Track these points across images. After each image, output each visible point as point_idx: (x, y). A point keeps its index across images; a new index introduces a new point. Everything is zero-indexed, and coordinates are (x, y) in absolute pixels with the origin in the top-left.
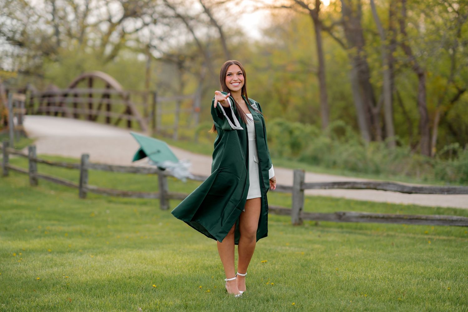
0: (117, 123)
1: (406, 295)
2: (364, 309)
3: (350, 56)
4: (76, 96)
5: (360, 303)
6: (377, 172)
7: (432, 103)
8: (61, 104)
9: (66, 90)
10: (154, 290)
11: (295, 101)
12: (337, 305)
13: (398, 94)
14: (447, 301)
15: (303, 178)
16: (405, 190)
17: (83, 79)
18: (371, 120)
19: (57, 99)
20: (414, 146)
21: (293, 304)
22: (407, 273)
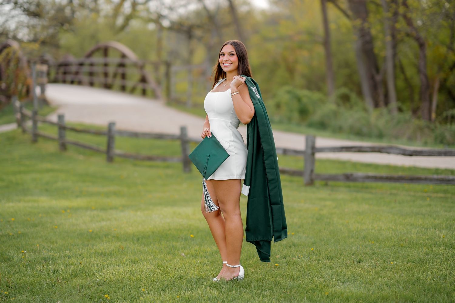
0: (133, 91)
1: (407, 242)
2: (372, 253)
3: (354, 27)
4: (92, 65)
5: (369, 248)
6: (380, 136)
7: (432, 70)
8: (77, 73)
9: (82, 59)
10: (192, 239)
11: (301, 68)
12: (349, 249)
13: (400, 61)
14: (442, 246)
15: (314, 143)
16: (407, 153)
17: (98, 49)
18: (374, 87)
19: (74, 69)
20: (415, 111)
21: (312, 249)
22: (408, 225)
